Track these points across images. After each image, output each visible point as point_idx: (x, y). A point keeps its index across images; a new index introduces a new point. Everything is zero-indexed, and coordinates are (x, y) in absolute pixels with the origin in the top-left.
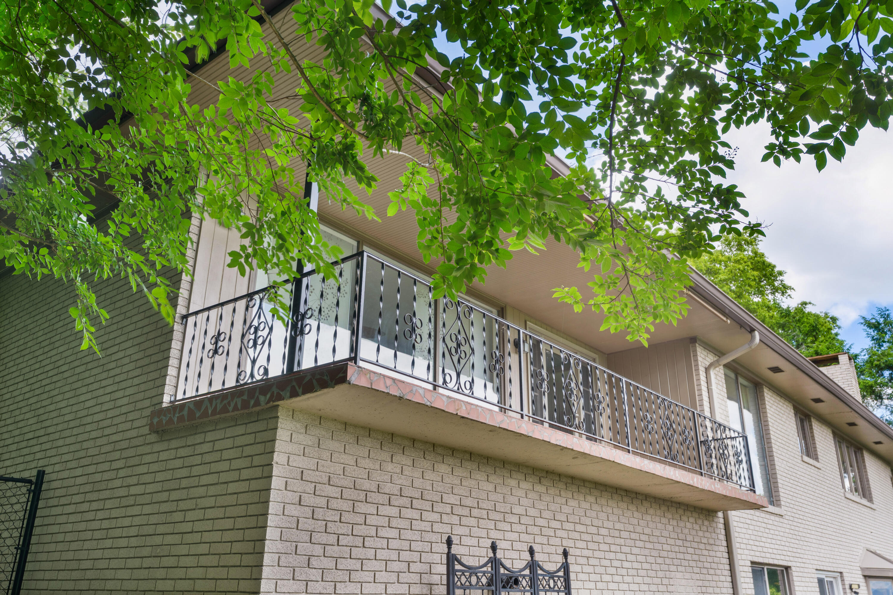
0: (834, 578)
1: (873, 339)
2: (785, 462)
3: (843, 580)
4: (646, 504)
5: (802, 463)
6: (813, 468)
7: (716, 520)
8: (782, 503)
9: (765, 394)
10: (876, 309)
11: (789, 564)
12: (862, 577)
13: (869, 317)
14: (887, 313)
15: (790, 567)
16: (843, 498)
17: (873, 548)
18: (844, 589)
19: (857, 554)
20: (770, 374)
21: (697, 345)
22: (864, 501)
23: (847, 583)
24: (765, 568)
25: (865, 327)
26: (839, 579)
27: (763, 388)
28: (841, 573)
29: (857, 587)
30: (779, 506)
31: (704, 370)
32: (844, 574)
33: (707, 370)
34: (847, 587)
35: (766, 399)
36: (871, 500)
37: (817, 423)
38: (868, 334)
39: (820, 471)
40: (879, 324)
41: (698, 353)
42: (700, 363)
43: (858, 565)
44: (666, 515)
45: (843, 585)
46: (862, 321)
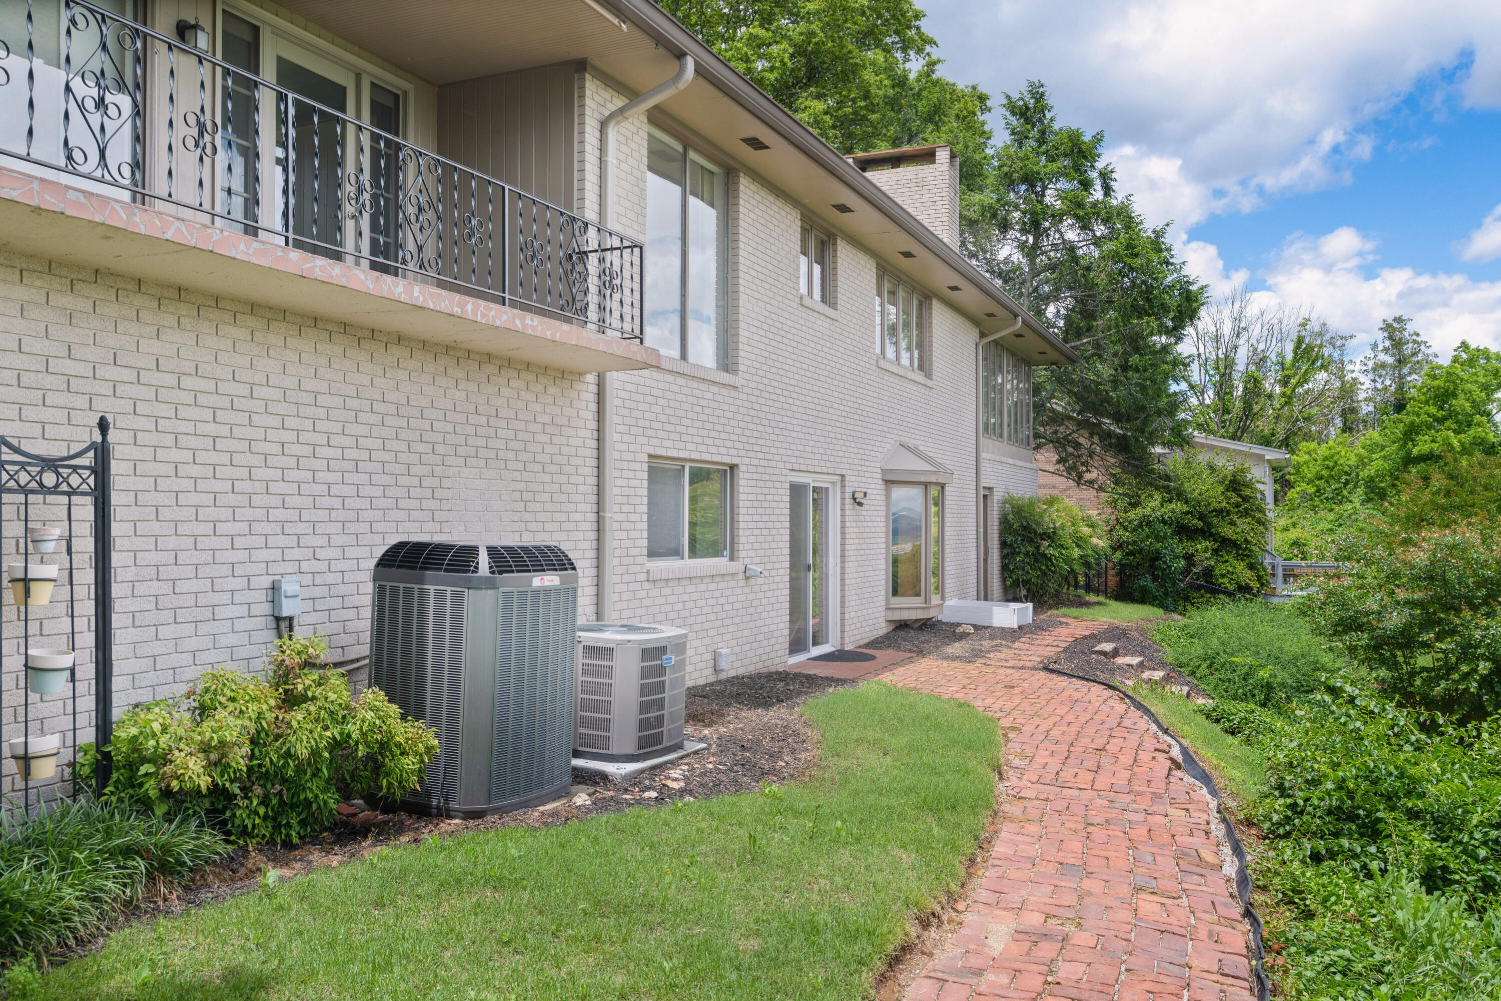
0: (832, 483)
1: (1013, 133)
2: (762, 304)
3: (843, 486)
4: (397, 351)
5: (800, 308)
6: (823, 318)
7: (578, 386)
8: (741, 367)
9: (742, 188)
10: (1026, 83)
11: (735, 461)
12: (880, 481)
13: (1015, 96)
14: (1041, 90)
15: (737, 465)
16: (874, 368)
17: (911, 443)
18: (843, 498)
19: (880, 450)
20: (747, 151)
21: (587, 76)
22: (919, 377)
23: (849, 490)
24: (687, 467)
25: (1008, 114)
26: (839, 485)
27: (738, 176)
28: (843, 476)
29: (862, 495)
30: (735, 372)
31: (597, 125)
32: (847, 478)
33: (603, 125)
34: (848, 495)
35: (741, 195)
36: (929, 376)
37: (849, 248)
38: (1007, 124)
39: (836, 324)
40: (1028, 108)
41: (588, 93)
42: (588, 111)
43: (878, 465)
44: (449, 371)
45: (843, 492)
46: (1005, 102)
